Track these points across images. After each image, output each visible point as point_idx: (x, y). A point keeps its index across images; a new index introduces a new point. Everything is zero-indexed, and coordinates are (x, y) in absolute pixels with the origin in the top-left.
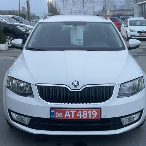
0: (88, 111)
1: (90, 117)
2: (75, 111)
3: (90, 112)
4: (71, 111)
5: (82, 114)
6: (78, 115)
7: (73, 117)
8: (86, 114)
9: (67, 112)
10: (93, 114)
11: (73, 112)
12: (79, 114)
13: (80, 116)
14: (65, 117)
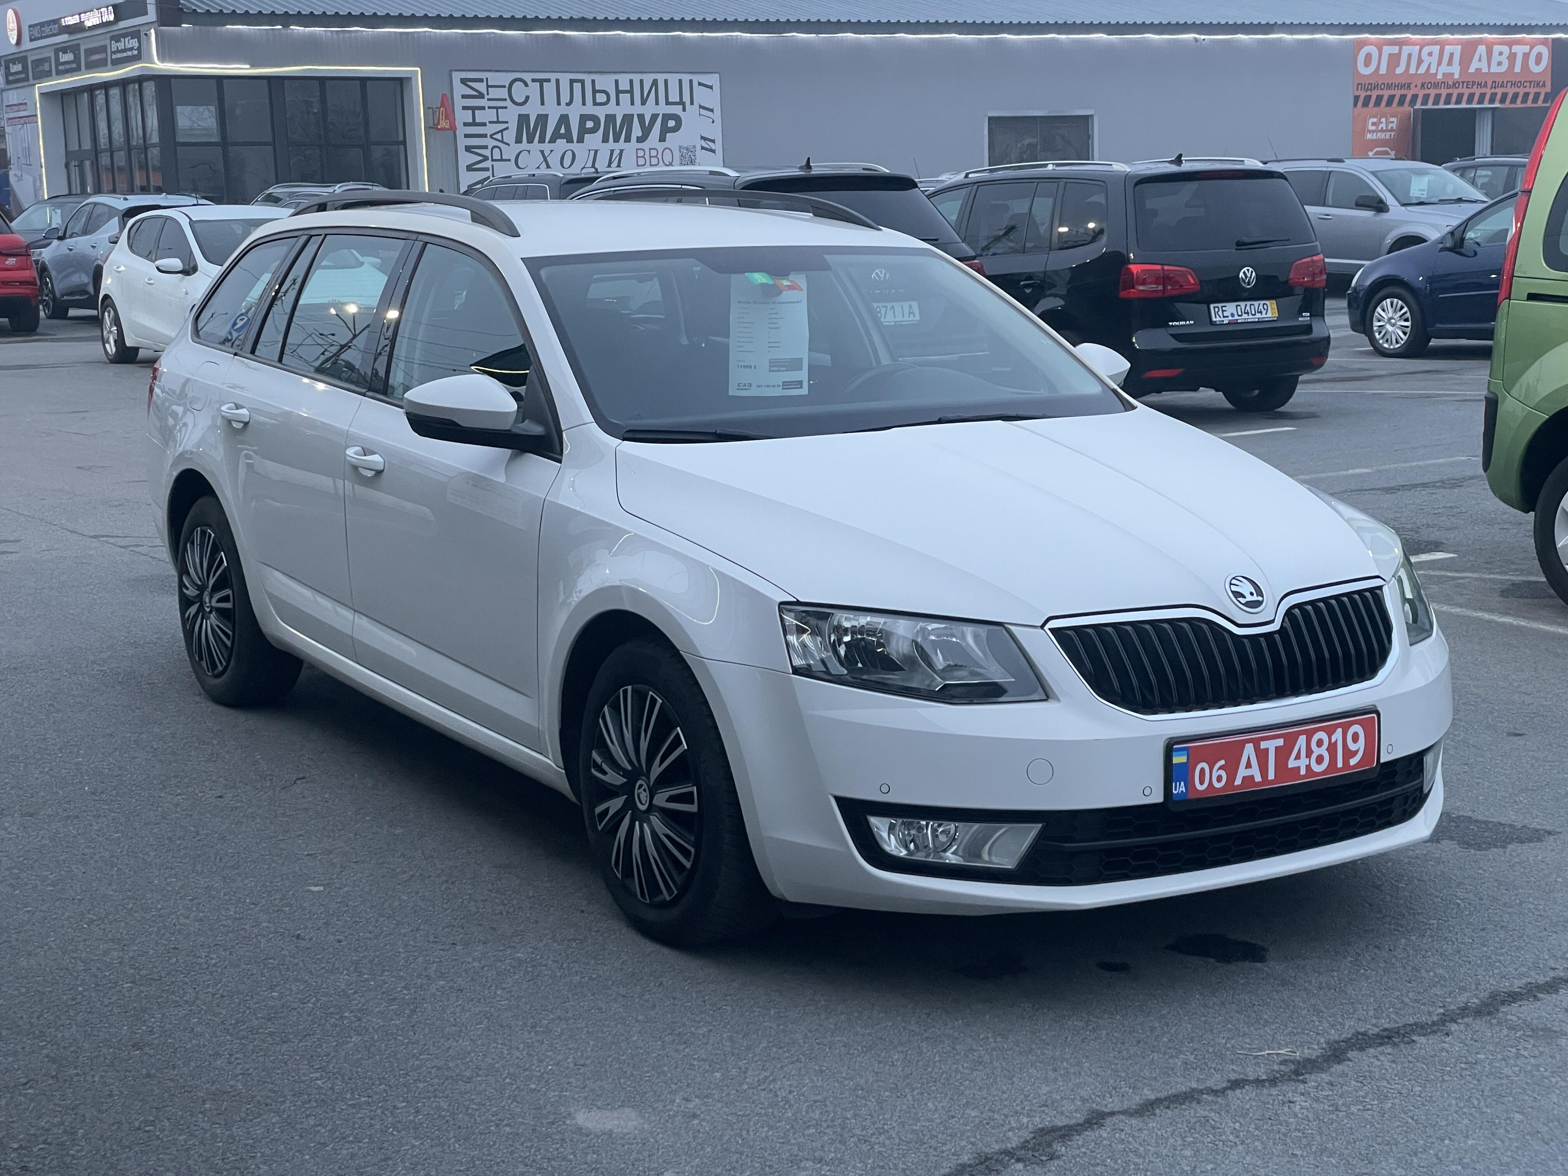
0: (1330, 732)
1: (1340, 764)
2: (1280, 742)
3: (1338, 735)
4: (1263, 745)
5: (1309, 753)
6: (1292, 763)
7: (1271, 776)
8: (1323, 751)
9: (1249, 749)
10: (1352, 747)
11: (1271, 745)
12: (1298, 757)
13: (1303, 763)
14: (1238, 782)
